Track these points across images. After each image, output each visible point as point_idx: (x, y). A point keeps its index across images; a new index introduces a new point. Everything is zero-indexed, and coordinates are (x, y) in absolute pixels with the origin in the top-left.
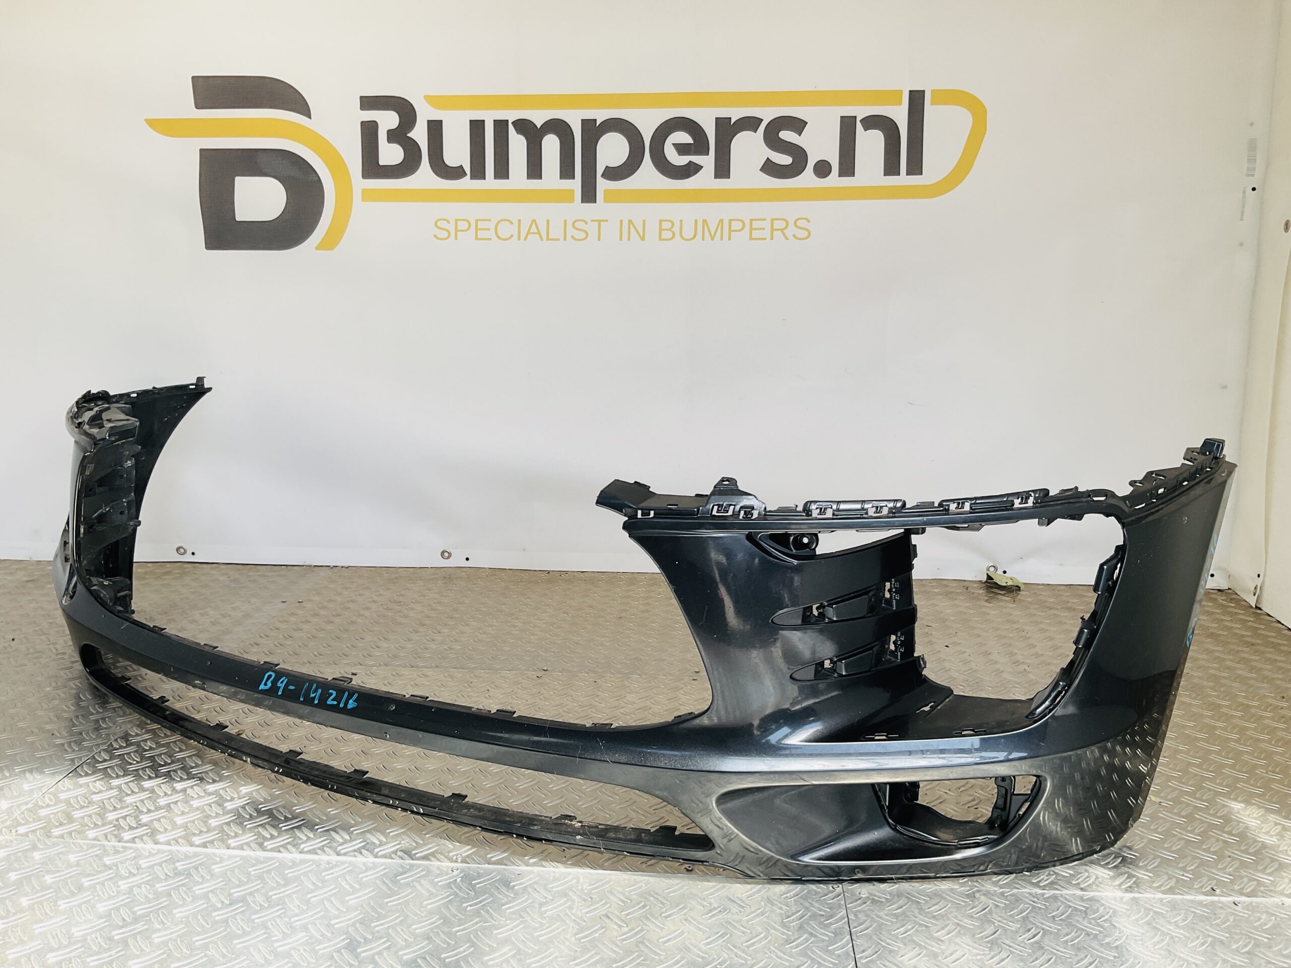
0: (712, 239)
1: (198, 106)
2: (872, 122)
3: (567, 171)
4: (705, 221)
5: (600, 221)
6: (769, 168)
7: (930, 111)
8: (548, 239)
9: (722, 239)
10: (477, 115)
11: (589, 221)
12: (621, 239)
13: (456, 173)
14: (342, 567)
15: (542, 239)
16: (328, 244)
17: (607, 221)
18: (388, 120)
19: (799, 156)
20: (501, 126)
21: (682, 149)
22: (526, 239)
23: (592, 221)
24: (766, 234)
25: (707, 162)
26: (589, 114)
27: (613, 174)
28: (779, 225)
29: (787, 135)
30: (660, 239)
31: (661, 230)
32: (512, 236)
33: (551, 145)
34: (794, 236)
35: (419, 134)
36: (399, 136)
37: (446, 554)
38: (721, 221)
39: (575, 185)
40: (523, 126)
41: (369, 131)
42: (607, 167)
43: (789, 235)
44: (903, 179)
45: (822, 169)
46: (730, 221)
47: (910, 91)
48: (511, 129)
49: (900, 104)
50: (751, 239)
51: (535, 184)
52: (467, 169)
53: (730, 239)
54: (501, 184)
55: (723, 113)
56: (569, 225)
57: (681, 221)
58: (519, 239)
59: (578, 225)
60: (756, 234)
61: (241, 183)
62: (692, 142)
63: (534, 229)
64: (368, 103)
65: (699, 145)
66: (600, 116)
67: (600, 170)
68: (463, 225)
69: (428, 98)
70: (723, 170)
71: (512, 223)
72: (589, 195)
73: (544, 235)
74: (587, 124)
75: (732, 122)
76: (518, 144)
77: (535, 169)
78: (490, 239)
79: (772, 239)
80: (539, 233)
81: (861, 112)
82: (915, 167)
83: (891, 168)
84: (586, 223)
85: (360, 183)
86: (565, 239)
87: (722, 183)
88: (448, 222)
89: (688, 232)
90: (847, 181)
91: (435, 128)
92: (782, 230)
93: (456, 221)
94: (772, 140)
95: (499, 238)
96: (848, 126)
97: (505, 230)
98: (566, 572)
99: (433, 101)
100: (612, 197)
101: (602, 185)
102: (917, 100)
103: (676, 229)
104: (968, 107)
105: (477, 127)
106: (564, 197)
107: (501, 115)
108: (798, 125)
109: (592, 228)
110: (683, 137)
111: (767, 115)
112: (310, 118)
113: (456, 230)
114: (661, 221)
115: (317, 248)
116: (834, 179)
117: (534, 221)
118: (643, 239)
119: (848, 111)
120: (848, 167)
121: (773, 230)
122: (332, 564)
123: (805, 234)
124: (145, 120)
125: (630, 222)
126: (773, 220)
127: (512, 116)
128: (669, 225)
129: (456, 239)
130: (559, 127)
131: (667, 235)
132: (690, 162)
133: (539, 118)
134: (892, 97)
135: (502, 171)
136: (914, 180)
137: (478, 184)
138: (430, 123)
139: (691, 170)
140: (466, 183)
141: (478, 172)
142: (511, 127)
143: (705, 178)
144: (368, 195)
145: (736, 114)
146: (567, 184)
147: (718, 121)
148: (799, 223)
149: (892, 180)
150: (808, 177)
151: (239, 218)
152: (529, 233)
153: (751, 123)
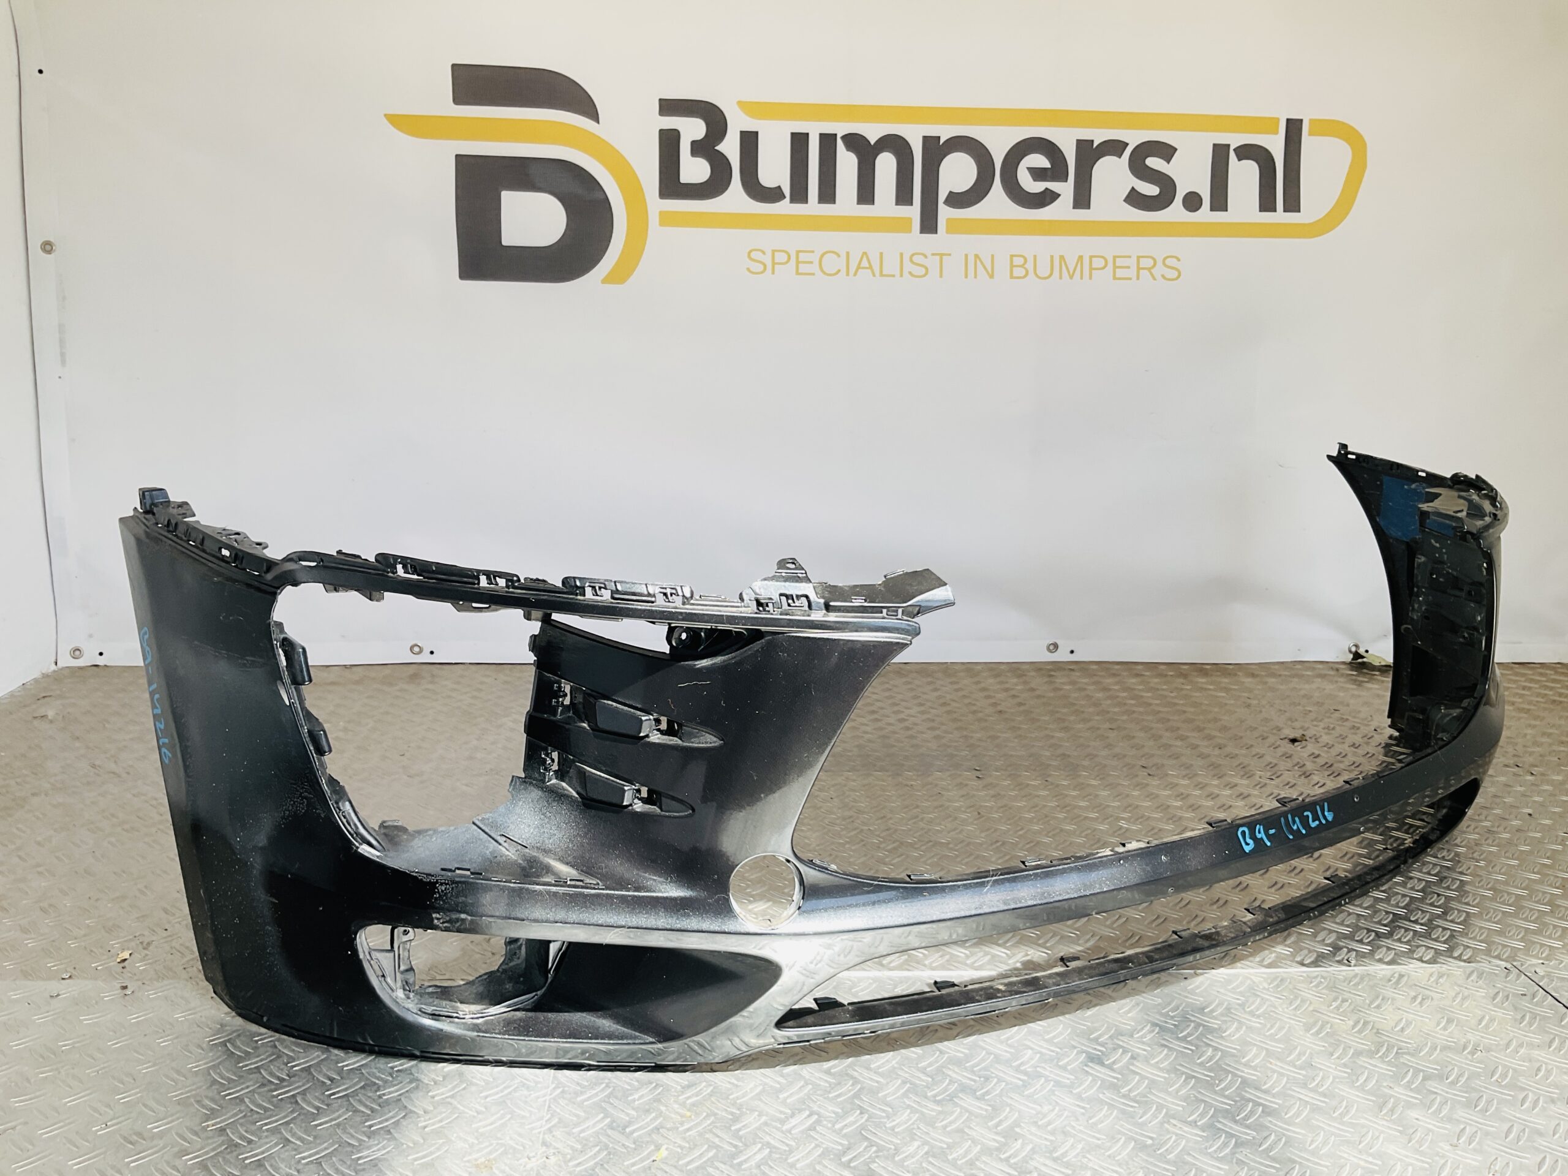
0: (1071, 277)
1: (458, 100)
2: (1246, 152)
3: (903, 196)
4: (1062, 258)
5: (941, 255)
6: (1135, 199)
7: (1308, 143)
8: (882, 275)
9: (1082, 278)
10: (800, 127)
11: (929, 255)
12: (966, 277)
13: (773, 195)
15: (874, 276)
16: (618, 276)
17: (950, 255)
18: (692, 129)
19: (1168, 186)
20: (828, 141)
21: (1038, 174)
22: (855, 274)
23: (933, 254)
24: (1132, 273)
25: (1066, 189)
26: (932, 131)
27: (957, 200)
28: (1146, 263)
29: (1153, 162)
30: (1012, 277)
31: (1012, 266)
32: (839, 271)
33: (886, 165)
34: (1163, 276)
35: (730, 147)
36: (705, 148)
38: (1081, 258)
39: (914, 212)
40: (854, 142)
41: (669, 141)
42: (951, 192)
43: (1158, 276)
44: (1280, 216)
45: (1192, 202)
46: (1091, 257)
47: (1288, 120)
48: (840, 145)
49: (1277, 133)
50: (1115, 278)
51: (865, 210)
52: (787, 191)
53: (1091, 278)
54: (827, 209)
55: (1086, 134)
56: (906, 258)
57: (1035, 257)
58: (848, 274)
59: (918, 259)
60: (1120, 273)
61: (508, 198)
62: (1049, 166)
63: (865, 263)
64: (669, 107)
65: (1057, 171)
66: (945, 133)
67: (942, 196)
68: (781, 257)
69: (740, 104)
70: (1082, 199)
71: (839, 256)
72: (929, 224)
73: (877, 273)
74: (930, 143)
75: (1095, 146)
76: (847, 163)
77: (866, 193)
78: (813, 274)
79: (1138, 278)
80: (871, 267)
81: (1235, 140)
82: (1293, 204)
83: (1267, 203)
84: (926, 257)
85: (656, 205)
86: (901, 276)
87: (1081, 214)
88: (764, 253)
89: (1044, 270)
90: (1219, 216)
91: (749, 141)
92: (1149, 269)
93: (774, 252)
94: (1138, 167)
95: (825, 273)
96: (1220, 153)
97: (832, 263)
99: (749, 108)
100: (954, 227)
101: (945, 213)
102: (1294, 128)
103: (1030, 266)
104: (1347, 140)
105: (799, 141)
106: (899, 226)
107: (829, 128)
108: (1167, 151)
109: (933, 263)
110: (1040, 161)
111: (1134, 138)
112: (598, 123)
113: (774, 264)
114: (1012, 256)
115: (604, 281)
116: (1205, 213)
117: (865, 253)
118: (992, 276)
119: (1222, 139)
120: (1220, 202)
121: (1139, 269)
123: (1175, 274)
124: (385, 115)
125: (977, 256)
126: (1139, 258)
127: (841, 129)
128: (1020, 261)
129: (773, 273)
130: (896, 144)
131: (1018, 272)
132: (1047, 189)
133: (873, 133)
134: (1266, 125)
135: (828, 194)
136: (1292, 217)
137: (798, 209)
138: (743, 134)
139: (1046, 198)
140: (784, 207)
141: (799, 194)
142: (840, 143)
143: (1062, 208)
144: (667, 219)
145: (1098, 137)
146: (904, 211)
147: (1080, 143)
148: (1168, 262)
149: (1268, 217)
150: (1176, 211)
151: (505, 243)
152: (859, 267)
153: (1115, 147)
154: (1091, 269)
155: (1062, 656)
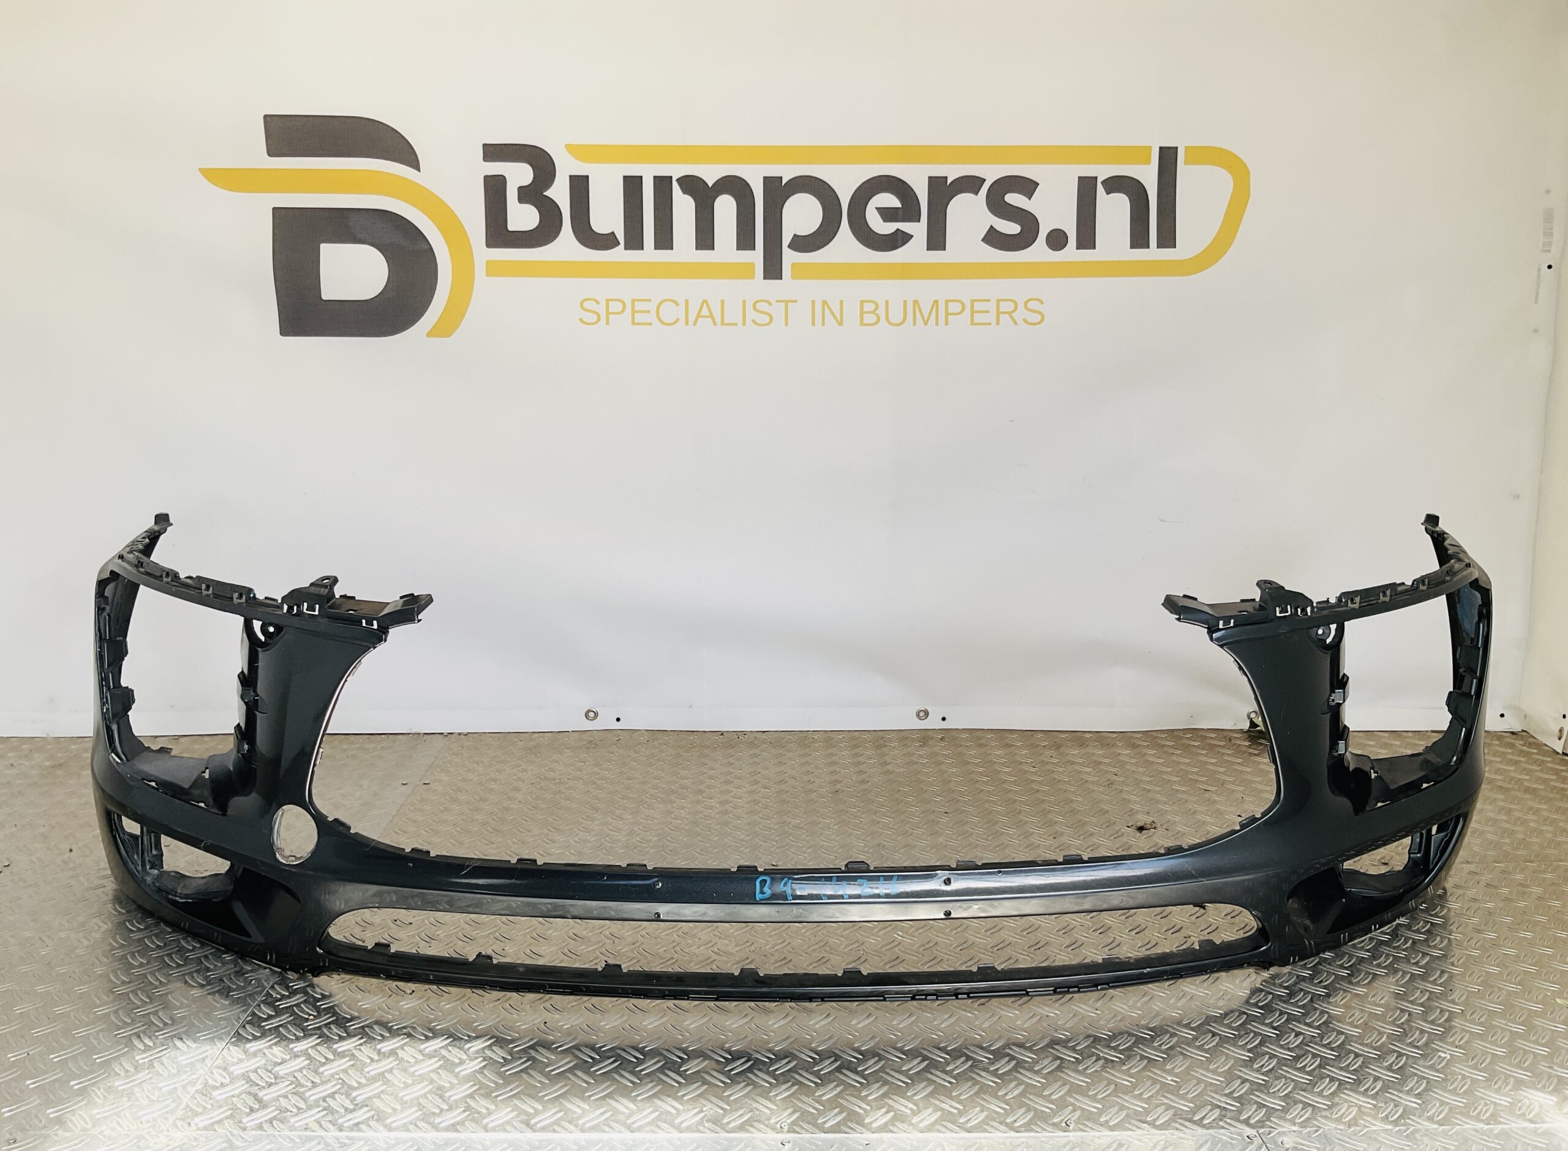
0: (926, 324)
1: (270, 153)
2: (1115, 184)
3: (745, 241)
4: (916, 302)
5: (787, 302)
6: (993, 238)
7: (1184, 172)
8: (723, 323)
9: (937, 324)
10: (633, 170)
11: (774, 303)
12: (813, 324)
13: (607, 242)
14: (460, 734)
15: (715, 324)
16: (444, 329)
17: (796, 301)
18: (519, 174)
19: (1029, 224)
20: (663, 184)
21: (887, 214)
22: (695, 324)
23: (777, 301)
24: (991, 317)
25: (918, 230)
26: (773, 171)
27: (802, 244)
28: (1006, 307)
29: (1014, 199)
30: (862, 324)
31: (862, 313)
32: (678, 320)
33: (725, 208)
34: (1025, 320)
35: (559, 193)
36: (532, 194)
37: (591, 715)
38: (936, 302)
39: (756, 257)
40: (691, 184)
41: (495, 188)
42: (795, 235)
43: (1019, 321)
44: (1153, 253)
45: (1057, 240)
46: (947, 302)
47: (1161, 148)
48: (676, 187)
49: (1148, 161)
50: (973, 323)
51: (705, 255)
52: (621, 237)
53: (947, 324)
54: (664, 255)
55: (938, 171)
56: (749, 306)
57: (887, 302)
58: (687, 323)
59: (761, 306)
60: (978, 318)
61: (327, 251)
62: (900, 206)
63: (705, 312)
64: (493, 152)
65: (909, 210)
66: (787, 173)
67: (787, 239)
68: (615, 307)
69: (569, 147)
70: (937, 240)
71: (677, 304)
72: (773, 269)
73: (718, 320)
74: (772, 184)
75: (949, 182)
76: (684, 207)
77: (705, 238)
78: (651, 324)
79: (998, 323)
80: (711, 316)
81: (1103, 172)
82: (1168, 239)
83: (1139, 239)
84: (770, 304)
85: (483, 254)
86: (744, 324)
87: (936, 256)
88: (598, 302)
89: (896, 315)
90: (1086, 255)
91: (580, 186)
92: (1010, 313)
93: (608, 301)
94: (997, 205)
95: (661, 322)
96: (1087, 188)
97: (669, 312)
98: (744, 733)
99: (576, 151)
100: (800, 272)
101: (790, 257)
102: (1168, 158)
103: (881, 312)
104: (1229, 168)
105: (632, 185)
106: (743, 272)
107: (663, 171)
108: (1028, 187)
109: (778, 311)
110: (888, 200)
111: (991, 174)
112: (419, 171)
113: (608, 313)
114: (862, 302)
115: (429, 335)
116: (1071, 252)
117: (705, 301)
118: (840, 323)
119: (1088, 171)
120: (1087, 238)
121: (998, 313)
122: (445, 731)
123: (1038, 318)
124: (200, 169)
125: (825, 303)
126: (998, 301)
127: (676, 171)
128: (872, 307)
129: (608, 323)
130: (735, 186)
131: (869, 318)
132: (898, 230)
133: (710, 175)
134: (1139, 154)
135: (664, 240)
136: (1167, 254)
137: (634, 255)
138: (573, 178)
139: (898, 240)
140: (619, 254)
141: (634, 241)
142: (675, 186)
143: (916, 250)
144: (494, 269)
145: (952, 172)
146: (746, 256)
147: (931, 180)
148: (1030, 305)
149: (1140, 254)
150: (1039, 250)
151: (325, 296)
152: (699, 316)
153: (971, 184)
154: (947, 314)
155: (933, 723)
